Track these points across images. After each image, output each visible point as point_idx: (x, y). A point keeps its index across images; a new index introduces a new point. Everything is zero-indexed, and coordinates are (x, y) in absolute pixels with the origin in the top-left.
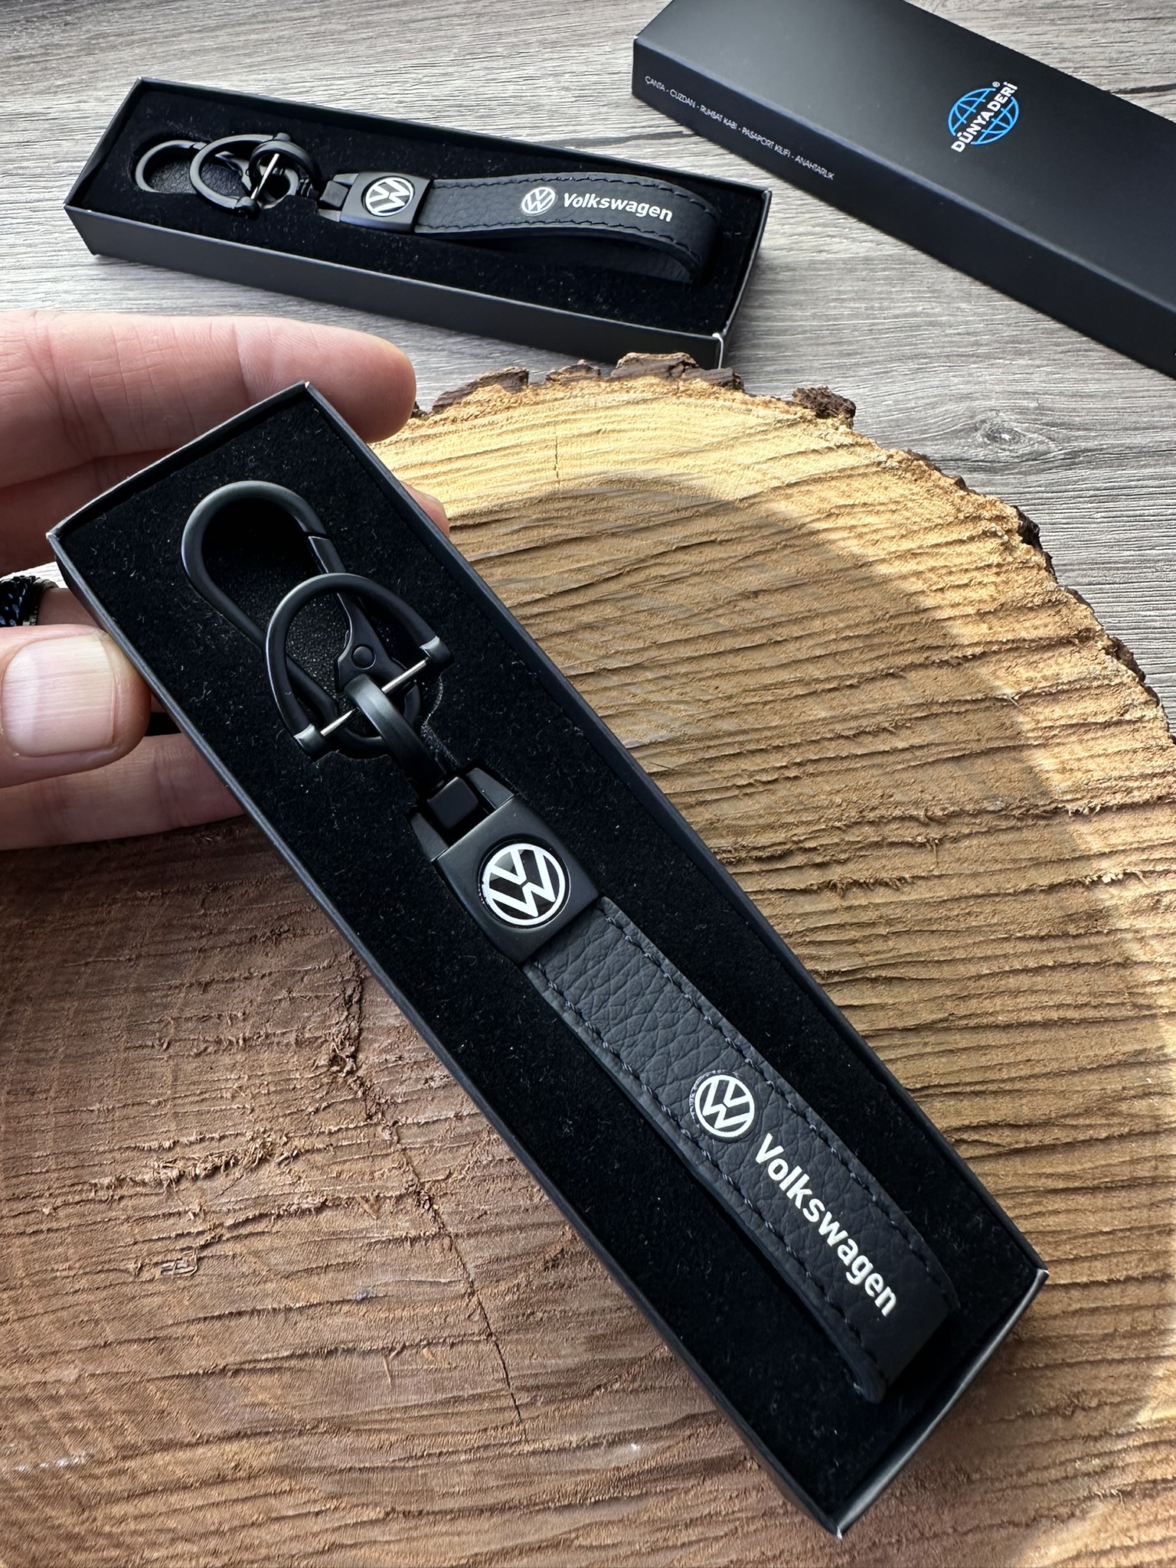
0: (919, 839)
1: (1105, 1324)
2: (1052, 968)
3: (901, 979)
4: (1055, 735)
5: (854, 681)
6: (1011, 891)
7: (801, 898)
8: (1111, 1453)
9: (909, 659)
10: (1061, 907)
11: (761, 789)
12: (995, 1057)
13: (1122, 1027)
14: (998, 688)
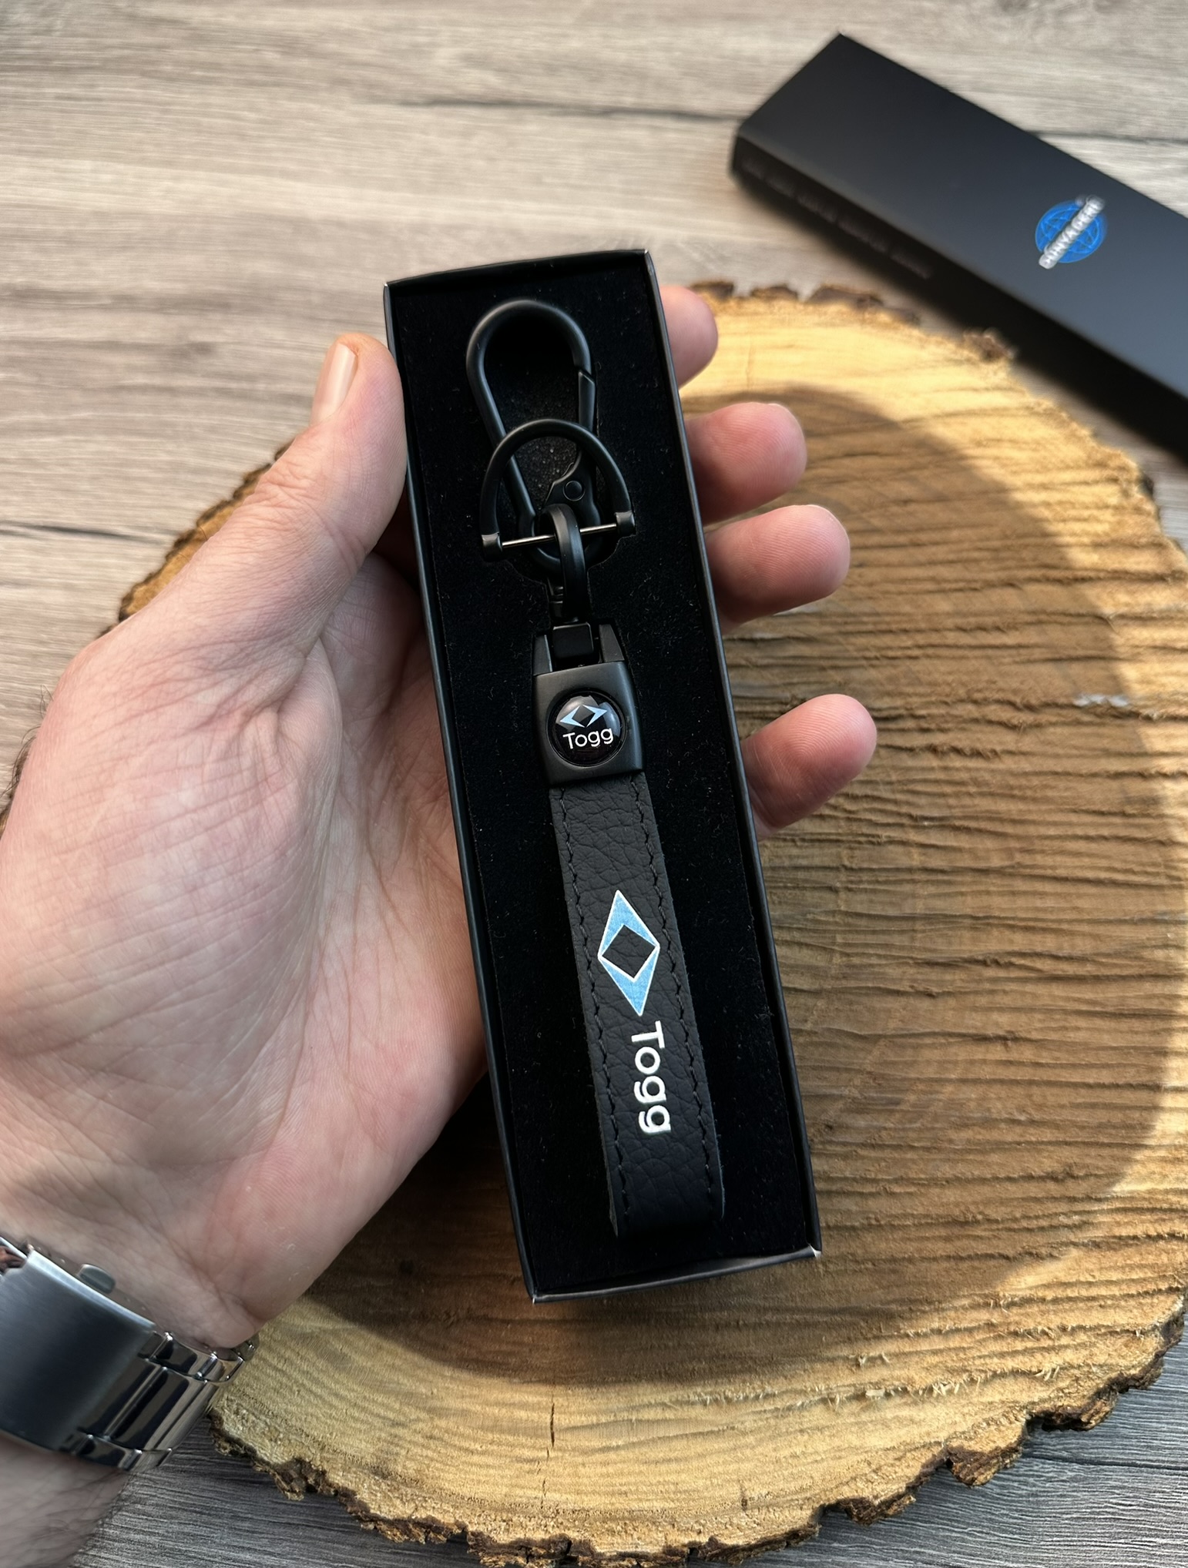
0: (1015, 722)
1: (1102, 1116)
2: (1105, 838)
3: (980, 831)
4: (1139, 654)
5: (978, 586)
6: (1084, 772)
7: (904, 756)
8: (1089, 1212)
9: (1028, 573)
10: (1123, 791)
11: (885, 662)
12: (1050, 903)
13: (1155, 892)
14: (1098, 607)
